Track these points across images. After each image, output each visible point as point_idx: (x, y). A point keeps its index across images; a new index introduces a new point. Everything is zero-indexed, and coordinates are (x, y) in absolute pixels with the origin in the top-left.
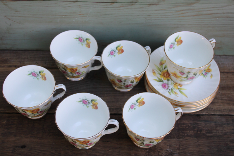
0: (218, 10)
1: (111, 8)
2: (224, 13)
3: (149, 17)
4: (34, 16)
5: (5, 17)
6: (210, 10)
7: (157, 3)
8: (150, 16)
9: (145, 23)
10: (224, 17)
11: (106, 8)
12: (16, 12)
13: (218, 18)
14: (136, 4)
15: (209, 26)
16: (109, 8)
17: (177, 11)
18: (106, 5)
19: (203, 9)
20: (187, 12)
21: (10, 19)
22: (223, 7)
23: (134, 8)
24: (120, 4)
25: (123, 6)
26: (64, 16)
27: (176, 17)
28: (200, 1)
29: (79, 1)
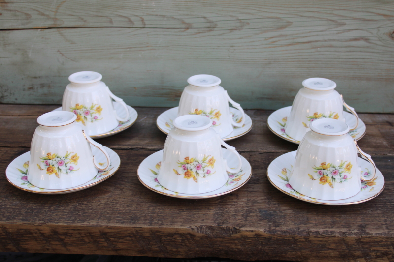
0: (317, 35)
1: (185, 35)
2: (325, 41)
3: (232, 48)
4: (92, 50)
5: (58, 51)
6: (307, 37)
7: (240, 28)
8: (233, 46)
9: (228, 57)
10: (326, 47)
11: (179, 35)
12: (72, 43)
13: (319, 49)
14: (215, 29)
15: (310, 61)
16: (182, 35)
17: (266, 39)
18: (179, 32)
19: (297, 34)
20: (279, 40)
21: (63, 55)
22: (322, 31)
23: (213, 36)
24: (195, 30)
25: (200, 33)
26: (128, 49)
27: (265, 48)
28: (292, 22)
29: (147, 26)
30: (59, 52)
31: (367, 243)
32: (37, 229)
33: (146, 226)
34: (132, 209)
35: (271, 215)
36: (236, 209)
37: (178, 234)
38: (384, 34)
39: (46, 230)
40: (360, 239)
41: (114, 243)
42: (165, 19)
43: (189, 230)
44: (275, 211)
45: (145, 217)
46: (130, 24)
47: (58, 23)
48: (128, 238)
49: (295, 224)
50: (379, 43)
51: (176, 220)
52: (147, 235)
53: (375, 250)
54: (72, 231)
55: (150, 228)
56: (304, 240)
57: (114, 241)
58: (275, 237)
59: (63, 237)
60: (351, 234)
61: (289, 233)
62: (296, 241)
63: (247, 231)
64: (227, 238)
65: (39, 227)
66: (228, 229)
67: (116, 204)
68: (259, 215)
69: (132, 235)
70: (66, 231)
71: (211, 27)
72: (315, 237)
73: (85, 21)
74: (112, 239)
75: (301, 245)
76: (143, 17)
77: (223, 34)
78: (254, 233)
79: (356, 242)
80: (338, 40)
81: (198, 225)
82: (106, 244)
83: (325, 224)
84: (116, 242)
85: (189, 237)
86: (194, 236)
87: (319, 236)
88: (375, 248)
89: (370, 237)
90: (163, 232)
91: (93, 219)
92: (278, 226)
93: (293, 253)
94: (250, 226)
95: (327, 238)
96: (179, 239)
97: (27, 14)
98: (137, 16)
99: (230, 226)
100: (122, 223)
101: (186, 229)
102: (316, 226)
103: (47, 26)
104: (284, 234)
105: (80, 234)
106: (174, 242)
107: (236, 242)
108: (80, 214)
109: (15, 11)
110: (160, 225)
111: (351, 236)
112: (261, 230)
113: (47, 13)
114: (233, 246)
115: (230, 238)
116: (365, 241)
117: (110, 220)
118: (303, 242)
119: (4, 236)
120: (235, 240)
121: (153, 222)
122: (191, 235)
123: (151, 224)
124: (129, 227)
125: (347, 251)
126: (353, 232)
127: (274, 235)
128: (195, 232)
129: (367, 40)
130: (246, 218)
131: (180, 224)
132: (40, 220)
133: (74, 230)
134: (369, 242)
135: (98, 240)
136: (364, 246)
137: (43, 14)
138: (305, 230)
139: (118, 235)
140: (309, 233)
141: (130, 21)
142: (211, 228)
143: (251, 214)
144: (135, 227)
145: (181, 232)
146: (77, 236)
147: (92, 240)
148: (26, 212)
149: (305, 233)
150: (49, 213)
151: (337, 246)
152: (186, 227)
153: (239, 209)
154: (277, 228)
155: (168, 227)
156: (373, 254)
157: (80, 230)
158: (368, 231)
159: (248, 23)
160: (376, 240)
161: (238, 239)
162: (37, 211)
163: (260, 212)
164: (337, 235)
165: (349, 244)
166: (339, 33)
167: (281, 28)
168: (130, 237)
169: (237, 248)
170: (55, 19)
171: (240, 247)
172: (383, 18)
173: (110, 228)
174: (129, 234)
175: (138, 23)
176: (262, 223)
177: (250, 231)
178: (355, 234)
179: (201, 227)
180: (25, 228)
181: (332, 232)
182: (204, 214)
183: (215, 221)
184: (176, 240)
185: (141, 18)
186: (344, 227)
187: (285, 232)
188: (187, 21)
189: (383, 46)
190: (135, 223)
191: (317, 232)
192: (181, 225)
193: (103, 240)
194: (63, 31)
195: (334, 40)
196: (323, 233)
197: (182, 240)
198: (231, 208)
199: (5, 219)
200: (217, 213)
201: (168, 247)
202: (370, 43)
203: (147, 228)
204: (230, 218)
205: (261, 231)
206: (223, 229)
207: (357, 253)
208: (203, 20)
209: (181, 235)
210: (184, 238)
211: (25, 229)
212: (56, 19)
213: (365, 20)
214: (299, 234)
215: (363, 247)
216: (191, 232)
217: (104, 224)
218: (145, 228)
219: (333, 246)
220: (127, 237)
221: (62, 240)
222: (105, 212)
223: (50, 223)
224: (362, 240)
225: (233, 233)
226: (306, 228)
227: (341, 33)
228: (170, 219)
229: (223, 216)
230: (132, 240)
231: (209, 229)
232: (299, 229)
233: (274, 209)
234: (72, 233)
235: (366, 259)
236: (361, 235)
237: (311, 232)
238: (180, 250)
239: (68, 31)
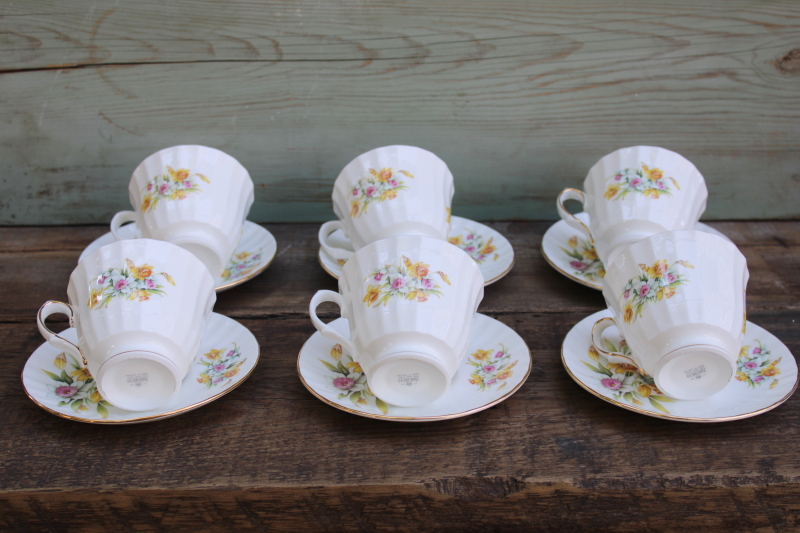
0: (633, 68)
1: (364, 75)
2: (649, 79)
3: (461, 98)
4: (171, 109)
5: (101, 114)
6: (612, 71)
7: (477, 56)
8: (463, 95)
9: (453, 118)
10: (652, 91)
11: (354, 75)
12: (129, 98)
13: (636, 95)
14: (427, 60)
15: (619, 121)
16: (358, 75)
17: (531, 78)
18: (352, 68)
19: (592, 67)
20: (557, 81)
21: (110, 122)
22: (642, 60)
23: (423, 74)
24: (386, 64)
25: (395, 69)
26: (247, 107)
27: (529, 96)
28: (582, 43)
29: (285, 57)
30: (101, 117)
31: (779, 496)
32: (104, 500)
33: (331, 485)
34: (298, 449)
35: (582, 448)
36: (509, 437)
37: (399, 497)
38: (765, 62)
39: (124, 502)
40: (764, 490)
41: (266, 522)
42: (324, 42)
43: (420, 487)
44: (587, 439)
45: (327, 463)
46: (251, 55)
47: (99, 56)
48: (295, 510)
49: (633, 464)
50: (757, 80)
51: (392, 467)
52: (335, 501)
53: (793, 510)
54: (178, 502)
55: (341, 489)
56: (653, 497)
57: (265, 518)
58: (596, 493)
59: (158, 515)
60: (746, 480)
61: (623, 484)
62: (636, 500)
63: (538, 484)
64: (499, 500)
65: (109, 497)
66: (500, 482)
67: (262, 437)
68: (557, 449)
69: (304, 504)
70: (164, 502)
71: (417, 56)
72: (675, 490)
73: (156, 51)
74: (262, 514)
75: (647, 507)
76: (278, 39)
77: (443, 70)
78: (552, 489)
79: (757, 497)
80: (675, 77)
81: (439, 476)
82: (249, 525)
83: (692, 463)
84: (269, 519)
85: (420, 502)
86: (432, 500)
87: (683, 488)
88: (795, 507)
89: (783, 486)
90: (368, 494)
91: (220, 475)
92: (599, 471)
93: (631, 523)
94: (544, 474)
95: (699, 491)
96: (401, 507)
97: (31, 39)
98: (264, 37)
99: (504, 476)
100: (282, 480)
101: (414, 487)
102: (674, 467)
103: (75, 62)
104: (613, 488)
105: (194, 506)
106: (391, 513)
107: (517, 507)
108: (191, 463)
109: (7, 33)
110: (360, 481)
111: (747, 485)
112: (568, 482)
113: (75, 35)
114: (511, 516)
115: (504, 500)
116: (774, 493)
117: (255, 475)
118: (651, 500)
119: (34, 517)
120: (514, 503)
121: (346, 475)
122: (425, 499)
123: (341, 479)
124: (297, 489)
125: (739, 514)
126: (749, 476)
127: (594, 490)
128: (433, 492)
129: (731, 74)
130: (532, 456)
131: (401, 476)
132: (108, 482)
133: (182, 498)
134: (783, 496)
135: (232, 516)
136: (772, 503)
137: (67, 39)
138: (652, 478)
139: (274, 505)
140: (662, 482)
141: (250, 48)
142: (464, 481)
143: (541, 448)
144: (309, 488)
145: (404, 492)
146: (190, 511)
147: (220, 517)
148: (76, 466)
149: (654, 484)
150: (125, 466)
151: (720, 506)
152: (415, 483)
153: (516, 437)
154: (598, 476)
155: (376, 484)
156: (790, 517)
157: (195, 498)
158: (779, 472)
159: (494, 47)
160: (796, 490)
161: (520, 501)
162: (98, 461)
163: (557, 441)
164: (719, 484)
165: (743, 500)
166: (676, 63)
167: (561, 54)
168: (299, 507)
169: (519, 520)
170: (92, 48)
171: (524, 517)
172: (763, 30)
173: (258, 491)
174: (297, 501)
175: (267, 53)
176: (567, 466)
177: (544, 483)
178: (755, 480)
179: (445, 481)
180: (78, 500)
181: (708, 478)
182: (446, 453)
183: (471, 466)
184: (395, 510)
185: (273, 41)
186: (732, 466)
187: (615, 483)
188: (368, 45)
189: (764, 86)
190: (308, 479)
191: (679, 480)
192: (404, 479)
193: (244, 516)
194: (110, 72)
195: (667, 77)
196: (691, 481)
197: (407, 509)
198: (498, 436)
199: (35, 483)
200: (472, 449)
201: (378, 523)
202: (738, 80)
203: (336, 488)
204: (499, 458)
205: (567, 484)
206: (488, 482)
207: (759, 518)
208: (401, 43)
209: (405, 499)
210: (411, 505)
211: (79, 503)
212: (95, 47)
213: (727, 35)
214: (642, 485)
215: (770, 506)
216: (424, 491)
217: (245, 483)
218: (329, 489)
219: (711, 506)
220: (293, 507)
221: (157, 521)
222: (242, 457)
223: (131, 488)
224: (768, 493)
225: (510, 491)
226: (655, 473)
227: (680, 63)
228: (379, 466)
229: (485, 456)
230: (304, 513)
231: (461, 484)
232: (642, 475)
233: (585, 434)
234: (178, 506)
235: (775, 528)
236: (766, 481)
237: (667, 480)
238: (402, 528)
239: (121, 71)
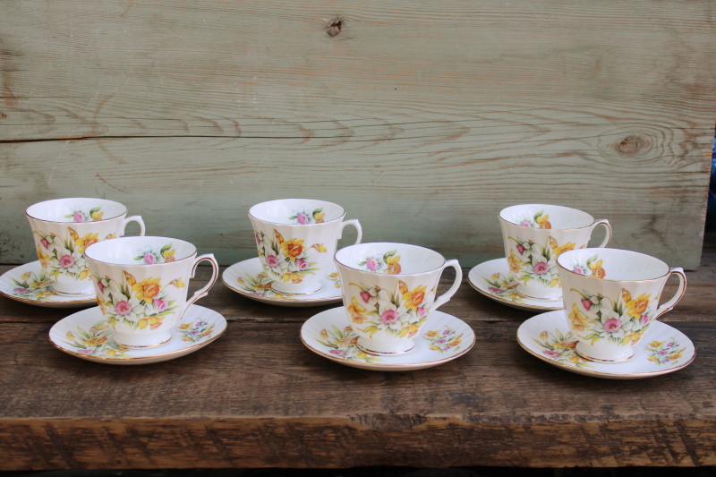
0: (508, 149)
1: (303, 149)
2: (520, 157)
3: (377, 169)
4: (153, 173)
5: (98, 176)
6: (491, 151)
7: (390, 137)
8: (379, 166)
9: (371, 184)
10: (522, 166)
11: (295, 149)
12: (121, 163)
13: (511, 169)
14: (351, 139)
15: (498, 189)
16: (299, 149)
17: (430, 154)
18: (294, 144)
19: (478, 147)
20: (450, 157)
21: (105, 182)
22: (515, 142)
23: (348, 149)
24: (320, 141)
25: (327, 145)
26: (212, 172)
27: (429, 168)
28: (469, 128)
29: (243, 135)
30: (98, 178)
31: (617, 431)
32: (104, 427)
33: (280, 417)
34: (253, 396)
35: (468, 398)
36: (414, 392)
37: (330, 427)
38: (608, 146)
39: (119, 429)
40: (606, 425)
41: (228, 447)
42: (273, 123)
43: (347, 420)
44: (473, 393)
45: (275, 404)
46: (216, 133)
47: (100, 131)
48: (251, 438)
49: (508, 407)
50: (602, 159)
51: (325, 407)
52: (281, 430)
53: (628, 443)
54: (161, 430)
55: (287, 420)
56: (523, 430)
57: (227, 444)
58: (480, 427)
59: (145, 440)
60: (592, 418)
61: (500, 420)
62: (510, 432)
63: (436, 418)
64: (406, 431)
65: (108, 424)
66: (407, 418)
67: (225, 390)
69: (257, 433)
70: (150, 429)
71: (344, 137)
72: (539, 425)
73: (143, 127)
74: (225, 440)
75: (519, 438)
76: (237, 120)
77: (364, 147)
78: (447, 422)
79: (601, 431)
80: (540, 156)
81: (361, 412)
82: (214, 450)
83: (552, 407)
84: (231, 445)
85: (346, 431)
86: (355, 430)
87: (545, 423)
88: (629, 439)
89: (620, 422)
90: (307, 424)
91: (193, 410)
92: (483, 411)
93: (507, 452)
94: (440, 412)
95: (557, 425)
96: (331, 436)
97: (47, 116)
98: (227, 119)
99: (411, 413)
100: (241, 414)
101: (342, 419)
102: (539, 409)
103: (81, 135)
104: (492, 422)
105: (173, 433)
106: (324, 441)
107: (420, 437)
108: (171, 404)
109: (29, 111)
110: (301, 415)
111: (593, 421)
112: (459, 417)
113: (82, 114)
114: (416, 445)
115: (410, 431)
116: (613, 428)
117: (220, 411)
118: (521, 433)
119: (48, 441)
120: (418, 434)
121: (290, 411)
122: (351, 429)
123: (287, 414)
124: (253, 420)
125: (588, 445)
126: (595, 415)
127: (478, 423)
128: (356, 424)
129: (583, 155)
130: (432, 402)
131: (333, 412)
132: (107, 414)
133: (164, 426)
134: (620, 430)
135: (202, 442)
136: (612, 436)
137: (75, 117)
138: (522, 415)
139: (235, 433)
140: (529, 419)
141: (217, 126)
142: (380, 417)
143: (438, 398)
144: (262, 419)
145: (334, 423)
146: (169, 437)
147: (192, 443)
148: (82, 405)
149: (523, 420)
150: (120, 405)
151: (573, 438)
152: (342, 417)
153: (419, 392)
154: (481, 414)
155: (314, 417)
156: (626, 448)
157: (172, 426)
158: (616, 412)
159: (402, 130)
160: (630, 426)
161: (422, 432)
162: (99, 402)
163: (451, 394)
164: (572, 420)
165: (591, 433)
166: (540, 145)
167: (454, 136)
168: (254, 435)
169: (422, 448)
170: (94, 124)
171: (425, 446)
172: (605, 121)
173: (223, 421)
174: (253, 430)
175: (230, 131)
176: (457, 408)
177: (440, 418)
178: (599, 418)
179: (366, 416)
180: (84, 426)
181: (564, 416)
182: (366, 400)
183: (385, 407)
184: (327, 438)
185: (235, 122)
186: (581, 409)
187: (494, 419)
188: (306, 126)
189: (607, 164)
190: (261, 413)
191: (542, 417)
192: (334, 414)
193: (211, 442)
194: (106, 143)
195: (534, 156)
196: (551, 418)
197: (337, 437)
198: (406, 391)
199: (51, 414)
200: (386, 398)
201: (314, 450)
202: (588, 159)
203: (282, 420)
204: (407, 403)
205: (458, 419)
206: (398, 418)
207: (603, 449)
208: (332, 125)
209: (335, 429)
210: (339, 434)
211: (85, 429)
212: (97, 123)
213: (579, 125)
214: (515, 420)
215: (611, 439)
216: (350, 423)
217: (213, 416)
218: (278, 420)
219: (566, 438)
220: (249, 435)
221: (143, 445)
222: (210, 401)
223: (125, 418)
224: (609, 427)
225: (415, 424)
226: (524, 413)
227: (543, 145)
228: (316, 407)
229: (396, 402)
230: (257, 440)
231: (378, 418)
232: (514, 413)
234: (161, 433)
235: (616, 458)
236: (607, 419)
237: (533, 417)
238: (332, 454)
239: (115, 142)
